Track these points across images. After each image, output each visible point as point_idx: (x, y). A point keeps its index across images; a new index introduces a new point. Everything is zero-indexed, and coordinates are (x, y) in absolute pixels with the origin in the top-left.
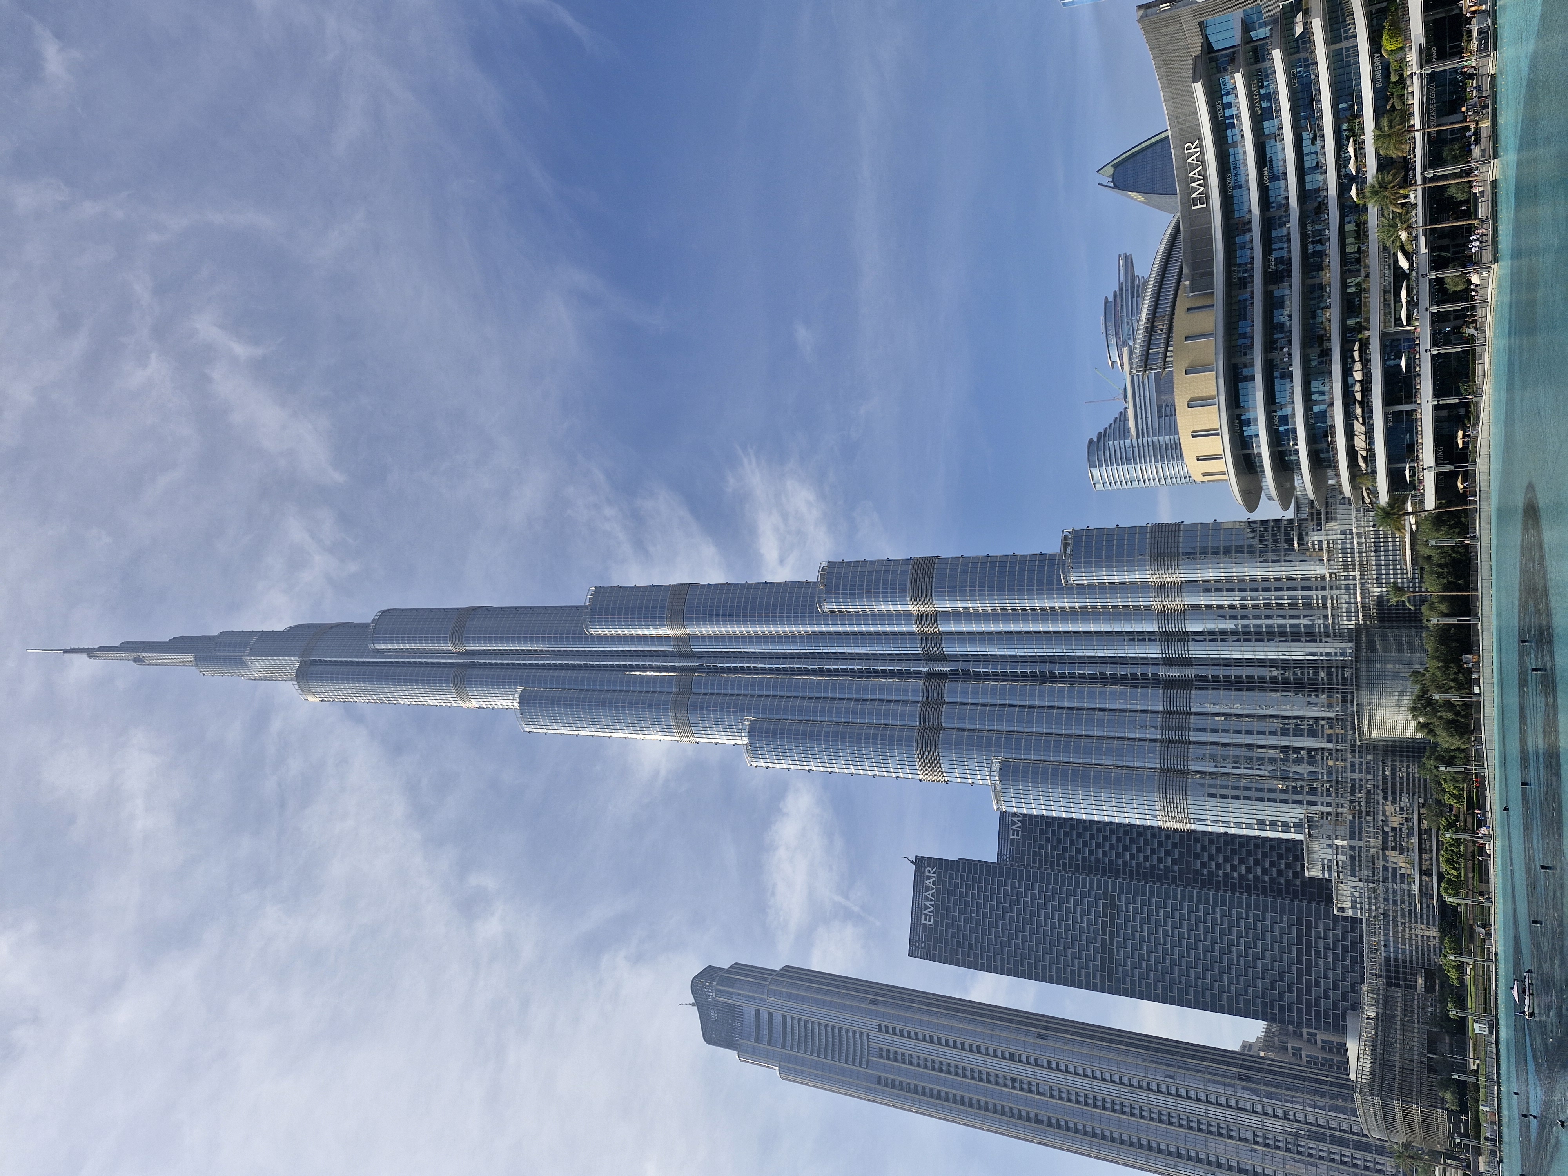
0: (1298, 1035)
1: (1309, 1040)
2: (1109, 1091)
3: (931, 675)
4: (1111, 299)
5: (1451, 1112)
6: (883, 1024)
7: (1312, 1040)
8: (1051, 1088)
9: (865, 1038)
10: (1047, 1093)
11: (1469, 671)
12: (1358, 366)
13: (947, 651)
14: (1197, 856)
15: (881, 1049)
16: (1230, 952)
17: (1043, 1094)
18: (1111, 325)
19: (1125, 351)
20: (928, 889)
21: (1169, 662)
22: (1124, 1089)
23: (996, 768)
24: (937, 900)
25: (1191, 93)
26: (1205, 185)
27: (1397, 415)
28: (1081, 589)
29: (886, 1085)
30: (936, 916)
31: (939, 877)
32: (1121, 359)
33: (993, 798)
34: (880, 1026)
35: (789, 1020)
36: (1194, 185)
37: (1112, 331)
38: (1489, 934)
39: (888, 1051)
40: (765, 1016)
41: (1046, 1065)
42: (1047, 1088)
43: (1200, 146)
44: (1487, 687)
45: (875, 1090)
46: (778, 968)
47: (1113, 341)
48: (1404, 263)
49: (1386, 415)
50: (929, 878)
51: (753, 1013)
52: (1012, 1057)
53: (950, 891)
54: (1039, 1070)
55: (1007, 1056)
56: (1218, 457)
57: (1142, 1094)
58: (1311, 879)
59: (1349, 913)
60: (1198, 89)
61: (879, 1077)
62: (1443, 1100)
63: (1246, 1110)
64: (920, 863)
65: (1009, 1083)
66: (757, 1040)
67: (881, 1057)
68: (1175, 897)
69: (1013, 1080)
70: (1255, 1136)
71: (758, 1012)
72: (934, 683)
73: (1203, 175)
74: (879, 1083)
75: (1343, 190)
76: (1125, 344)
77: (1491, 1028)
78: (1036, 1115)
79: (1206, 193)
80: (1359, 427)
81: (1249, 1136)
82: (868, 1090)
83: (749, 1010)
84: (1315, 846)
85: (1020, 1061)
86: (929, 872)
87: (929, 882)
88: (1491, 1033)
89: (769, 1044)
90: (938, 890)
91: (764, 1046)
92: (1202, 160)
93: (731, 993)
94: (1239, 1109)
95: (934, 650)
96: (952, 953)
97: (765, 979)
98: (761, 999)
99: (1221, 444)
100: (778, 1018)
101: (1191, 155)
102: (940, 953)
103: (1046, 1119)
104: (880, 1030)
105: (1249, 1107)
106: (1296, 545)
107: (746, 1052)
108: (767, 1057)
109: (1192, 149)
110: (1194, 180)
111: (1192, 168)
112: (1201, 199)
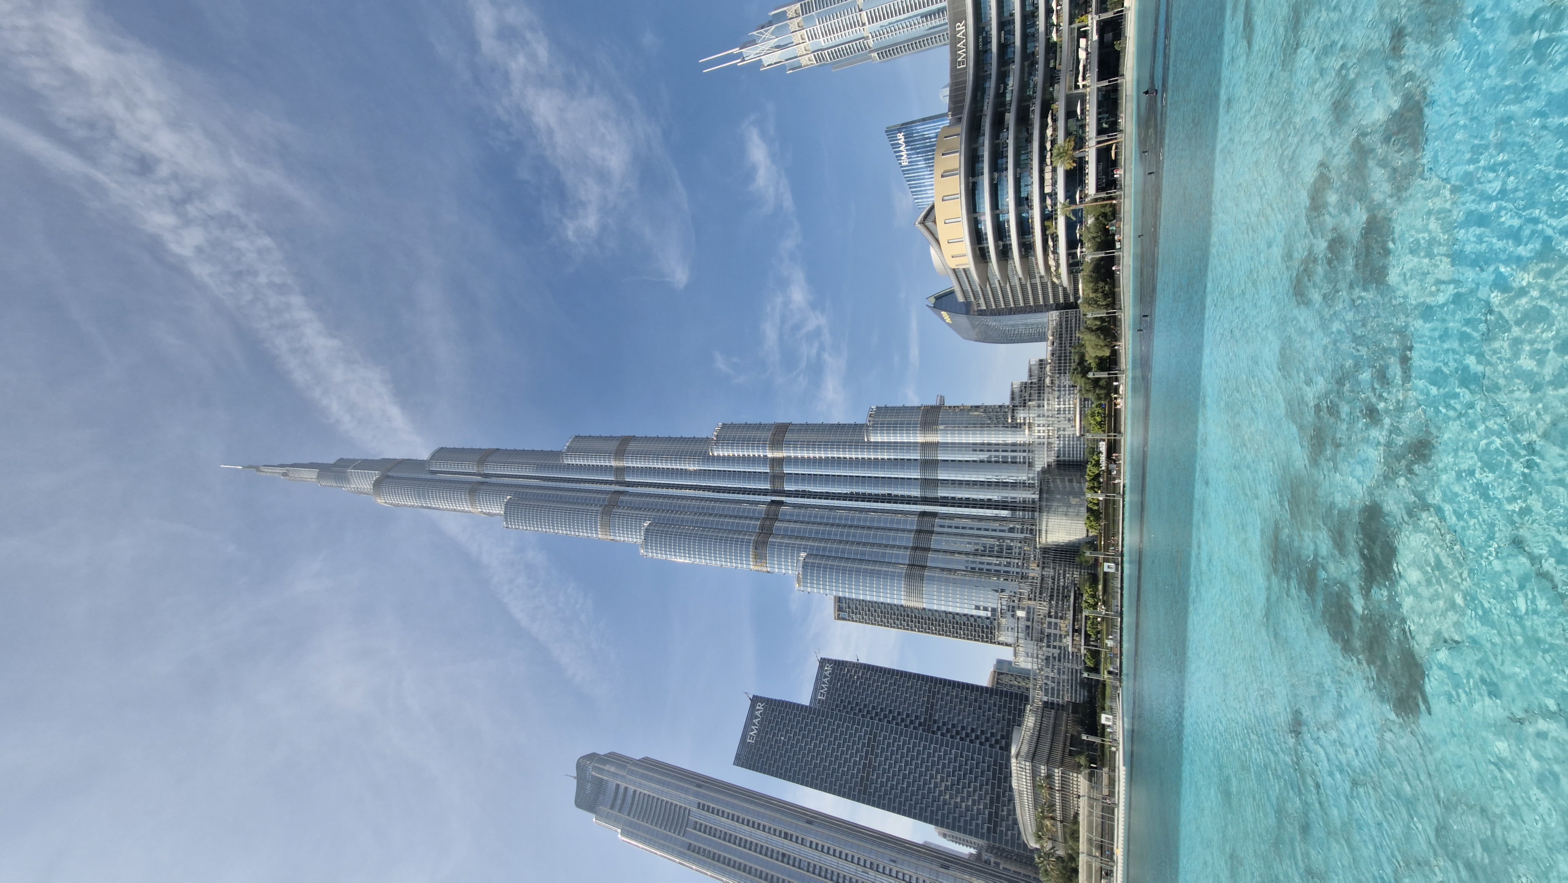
3: (773, 502)
6: (702, 803)
8: (809, 863)
9: (686, 811)
10: (805, 868)
13: (787, 488)
15: (696, 823)
17: (802, 869)
20: (757, 717)
21: (925, 500)
22: (860, 869)
23: (801, 561)
24: (760, 726)
28: (877, 446)
29: (693, 850)
30: (757, 737)
31: (765, 710)
33: (796, 583)
34: (699, 804)
35: (637, 794)
39: (701, 824)
40: (622, 790)
41: (808, 845)
42: (806, 864)
43: (966, 25)
45: (685, 854)
46: (639, 758)
50: (758, 710)
51: (614, 787)
52: (786, 837)
53: (770, 720)
54: (803, 849)
55: (783, 835)
61: (690, 844)
64: (755, 700)
65: (780, 858)
66: (612, 808)
67: (695, 828)
69: (784, 855)
71: (618, 786)
72: (773, 507)
73: (965, 45)
74: (689, 849)
79: (966, 54)
82: (681, 855)
83: (612, 784)
84: (1004, 620)
85: (791, 840)
86: (760, 707)
87: (758, 713)
88: (1117, 570)
89: (619, 812)
90: (762, 719)
91: (615, 812)
93: (603, 769)
95: (778, 487)
96: (762, 766)
97: (628, 763)
98: (622, 777)
100: (630, 793)
101: (959, 31)
102: (754, 764)
104: (699, 808)
106: (1010, 421)
107: (602, 816)
108: (616, 821)
109: (960, 27)
110: (960, 49)
111: (960, 40)
112: (963, 62)
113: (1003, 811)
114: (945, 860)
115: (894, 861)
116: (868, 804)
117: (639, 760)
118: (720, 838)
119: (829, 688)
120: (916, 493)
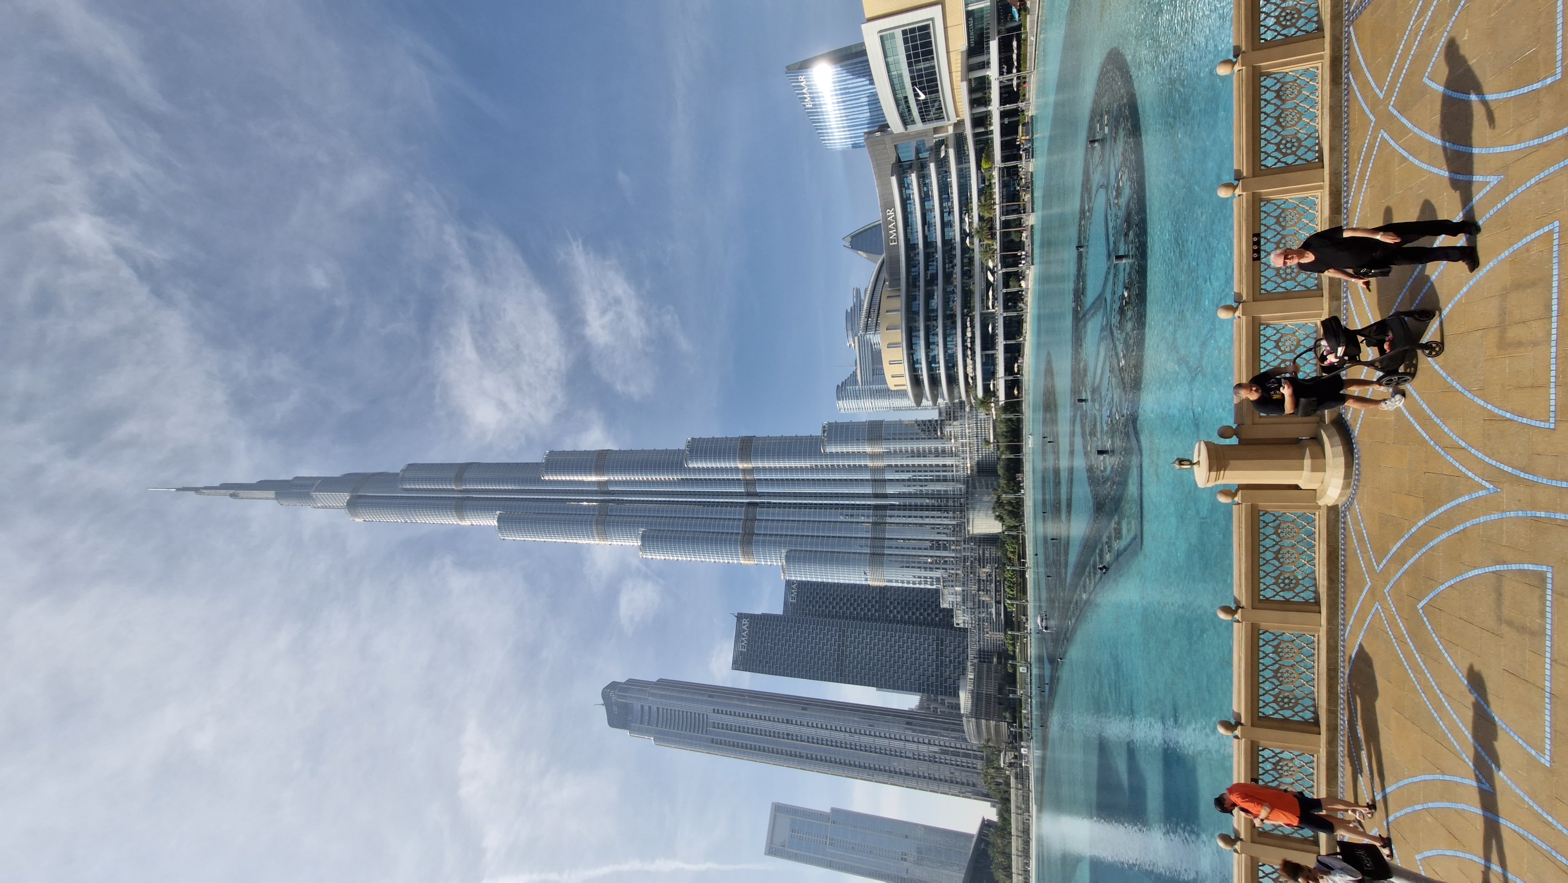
0: (936, 700)
1: (941, 703)
2: (839, 736)
3: (749, 504)
4: (849, 311)
5: (1008, 723)
6: (716, 708)
7: (943, 703)
8: (808, 737)
9: (705, 717)
10: (806, 740)
11: (1020, 482)
12: (969, 329)
13: (759, 490)
14: (887, 607)
15: (715, 723)
16: (903, 657)
17: (804, 741)
18: (849, 324)
19: (856, 338)
20: (744, 631)
21: (876, 496)
22: (847, 735)
23: (783, 555)
24: (749, 637)
25: (890, 183)
26: (897, 232)
27: (987, 356)
28: (832, 455)
29: (717, 743)
30: (748, 646)
31: (750, 624)
32: (854, 343)
33: (781, 571)
34: (714, 709)
35: (661, 710)
36: (891, 232)
37: (850, 328)
38: (1027, 619)
39: (719, 724)
40: (646, 708)
41: (806, 725)
42: (806, 738)
43: (894, 212)
44: (1027, 490)
45: (710, 747)
46: (655, 680)
47: (850, 333)
48: (991, 278)
49: (982, 356)
50: (744, 625)
51: (639, 707)
52: (788, 722)
53: (756, 632)
54: (802, 728)
55: (785, 721)
56: (902, 376)
57: (856, 737)
58: (944, 609)
59: (962, 626)
60: (894, 180)
61: (713, 739)
62: (1005, 718)
63: (909, 741)
64: (740, 617)
65: (785, 736)
66: (642, 722)
67: (714, 727)
68: (876, 629)
69: (788, 734)
70: (914, 754)
71: (642, 706)
72: (751, 509)
73: (896, 226)
74: (712, 742)
75: (963, 240)
76: (856, 335)
77: (1027, 669)
78: (800, 753)
79: (897, 236)
80: (969, 361)
81: (911, 755)
82: (706, 747)
83: (637, 705)
84: (946, 591)
85: (792, 724)
86: (745, 621)
87: (745, 627)
89: (649, 724)
90: (749, 631)
91: (645, 726)
92: (895, 218)
93: (627, 696)
94: (906, 740)
95: (751, 490)
96: (756, 667)
97: (647, 687)
98: (645, 699)
99: (903, 369)
100: (654, 709)
101: (889, 216)
102: (750, 667)
103: (805, 755)
104: (714, 712)
105: (911, 739)
106: (939, 433)
107: (634, 730)
108: (647, 732)
109: (890, 213)
110: (891, 230)
111: (890, 223)
112: (894, 240)
113: (946, 672)
114: (908, 718)
115: (872, 726)
116: (845, 683)
117: (655, 683)
118: (735, 731)
119: (798, 592)
120: (869, 491)
